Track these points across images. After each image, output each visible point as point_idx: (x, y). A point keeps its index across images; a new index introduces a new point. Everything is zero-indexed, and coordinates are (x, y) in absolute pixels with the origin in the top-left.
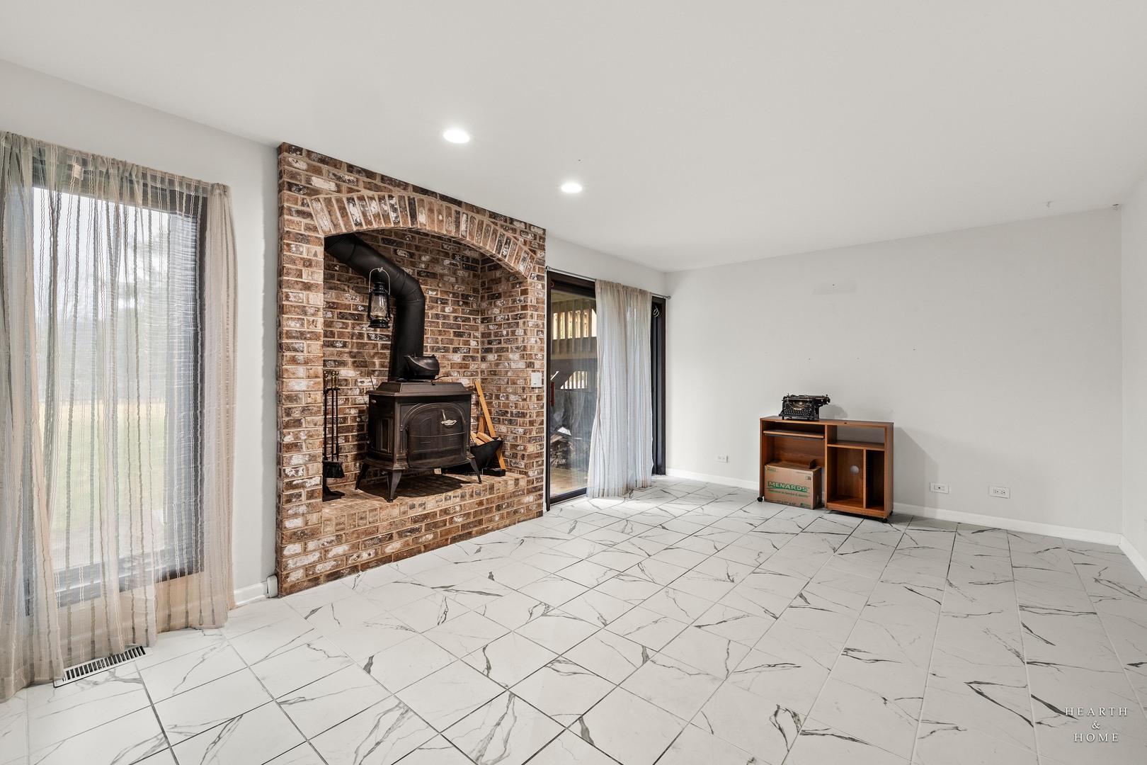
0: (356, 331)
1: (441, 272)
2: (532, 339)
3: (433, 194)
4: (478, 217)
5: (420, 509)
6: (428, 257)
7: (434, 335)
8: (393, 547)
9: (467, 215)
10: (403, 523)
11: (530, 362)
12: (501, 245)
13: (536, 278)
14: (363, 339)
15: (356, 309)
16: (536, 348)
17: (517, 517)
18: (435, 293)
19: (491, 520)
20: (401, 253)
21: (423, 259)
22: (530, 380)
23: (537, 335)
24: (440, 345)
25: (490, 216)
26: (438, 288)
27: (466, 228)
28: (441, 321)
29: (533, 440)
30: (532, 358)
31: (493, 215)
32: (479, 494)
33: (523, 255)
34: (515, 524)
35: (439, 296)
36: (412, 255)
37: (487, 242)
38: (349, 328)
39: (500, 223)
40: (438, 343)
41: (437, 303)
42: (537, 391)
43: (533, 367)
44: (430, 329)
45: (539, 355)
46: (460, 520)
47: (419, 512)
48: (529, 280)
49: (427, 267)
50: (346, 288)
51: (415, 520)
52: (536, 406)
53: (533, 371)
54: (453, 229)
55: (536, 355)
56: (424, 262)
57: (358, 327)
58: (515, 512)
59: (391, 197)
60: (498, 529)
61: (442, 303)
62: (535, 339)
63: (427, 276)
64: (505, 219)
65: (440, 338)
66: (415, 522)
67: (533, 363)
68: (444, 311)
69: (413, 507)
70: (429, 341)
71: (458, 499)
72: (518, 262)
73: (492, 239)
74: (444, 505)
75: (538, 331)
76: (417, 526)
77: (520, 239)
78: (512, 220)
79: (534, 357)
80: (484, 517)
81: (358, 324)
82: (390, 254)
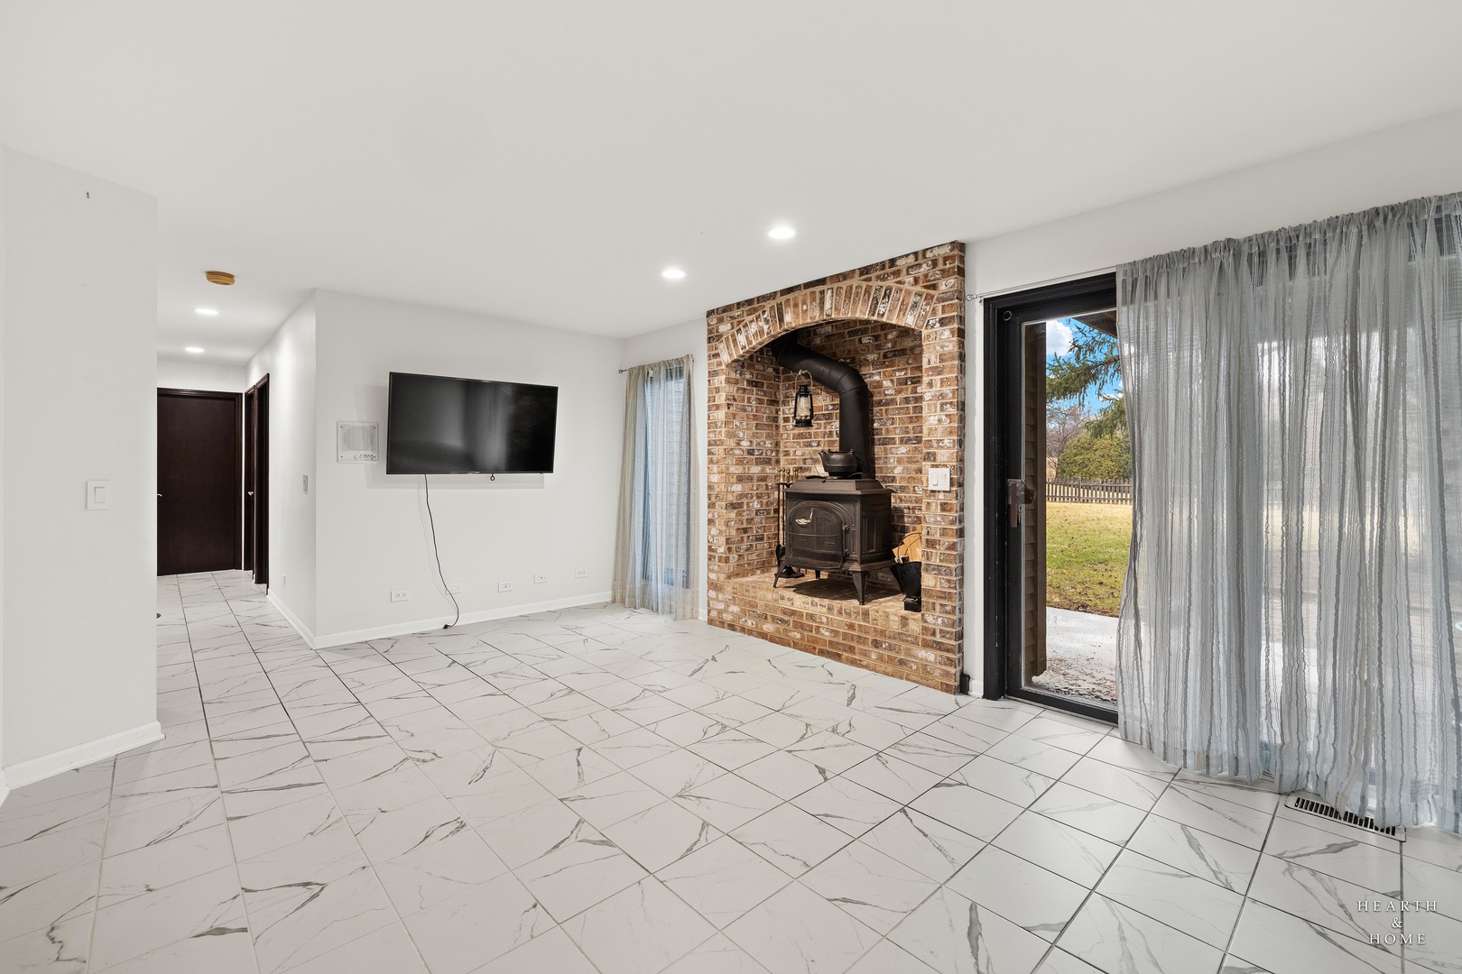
0: (827, 430)
1: (912, 344)
2: (932, 418)
3: (797, 288)
4: (844, 284)
5: (788, 604)
6: (894, 333)
7: (904, 423)
8: (768, 627)
9: (832, 289)
10: (775, 609)
11: (928, 453)
12: (878, 302)
13: (938, 325)
14: (832, 437)
15: (827, 410)
16: (939, 431)
17: (905, 670)
18: (903, 373)
19: (865, 654)
20: (865, 340)
21: (890, 337)
22: (928, 480)
23: (942, 410)
24: (911, 435)
25: (861, 274)
26: (907, 366)
27: (832, 304)
28: (911, 406)
29: (934, 569)
30: (931, 447)
31: (865, 271)
32: (849, 615)
33: (912, 299)
34: (901, 678)
35: (909, 375)
36: (876, 338)
37: (857, 308)
38: (822, 428)
39: (873, 275)
40: (908, 433)
41: (906, 384)
42: (941, 496)
43: (934, 460)
44: (898, 417)
45: (946, 441)
46: (827, 634)
47: (786, 605)
48: (925, 332)
49: (895, 344)
50: (819, 392)
51: (785, 612)
52: (939, 519)
53: (933, 466)
54: (817, 313)
55: (938, 441)
56: (891, 341)
57: (829, 426)
58: (902, 662)
59: (764, 312)
60: (874, 670)
61: (912, 383)
62: (937, 418)
63: (895, 355)
64: (882, 265)
65: (911, 426)
66: (785, 614)
67: (934, 454)
68: (916, 393)
69: (783, 598)
70: (897, 431)
71: (825, 610)
72: (904, 314)
73: (864, 301)
74: (811, 610)
75: (942, 405)
76: (786, 618)
77: (907, 280)
78: (893, 262)
79: (935, 445)
80: (858, 647)
81: (829, 423)
82: (855, 345)
